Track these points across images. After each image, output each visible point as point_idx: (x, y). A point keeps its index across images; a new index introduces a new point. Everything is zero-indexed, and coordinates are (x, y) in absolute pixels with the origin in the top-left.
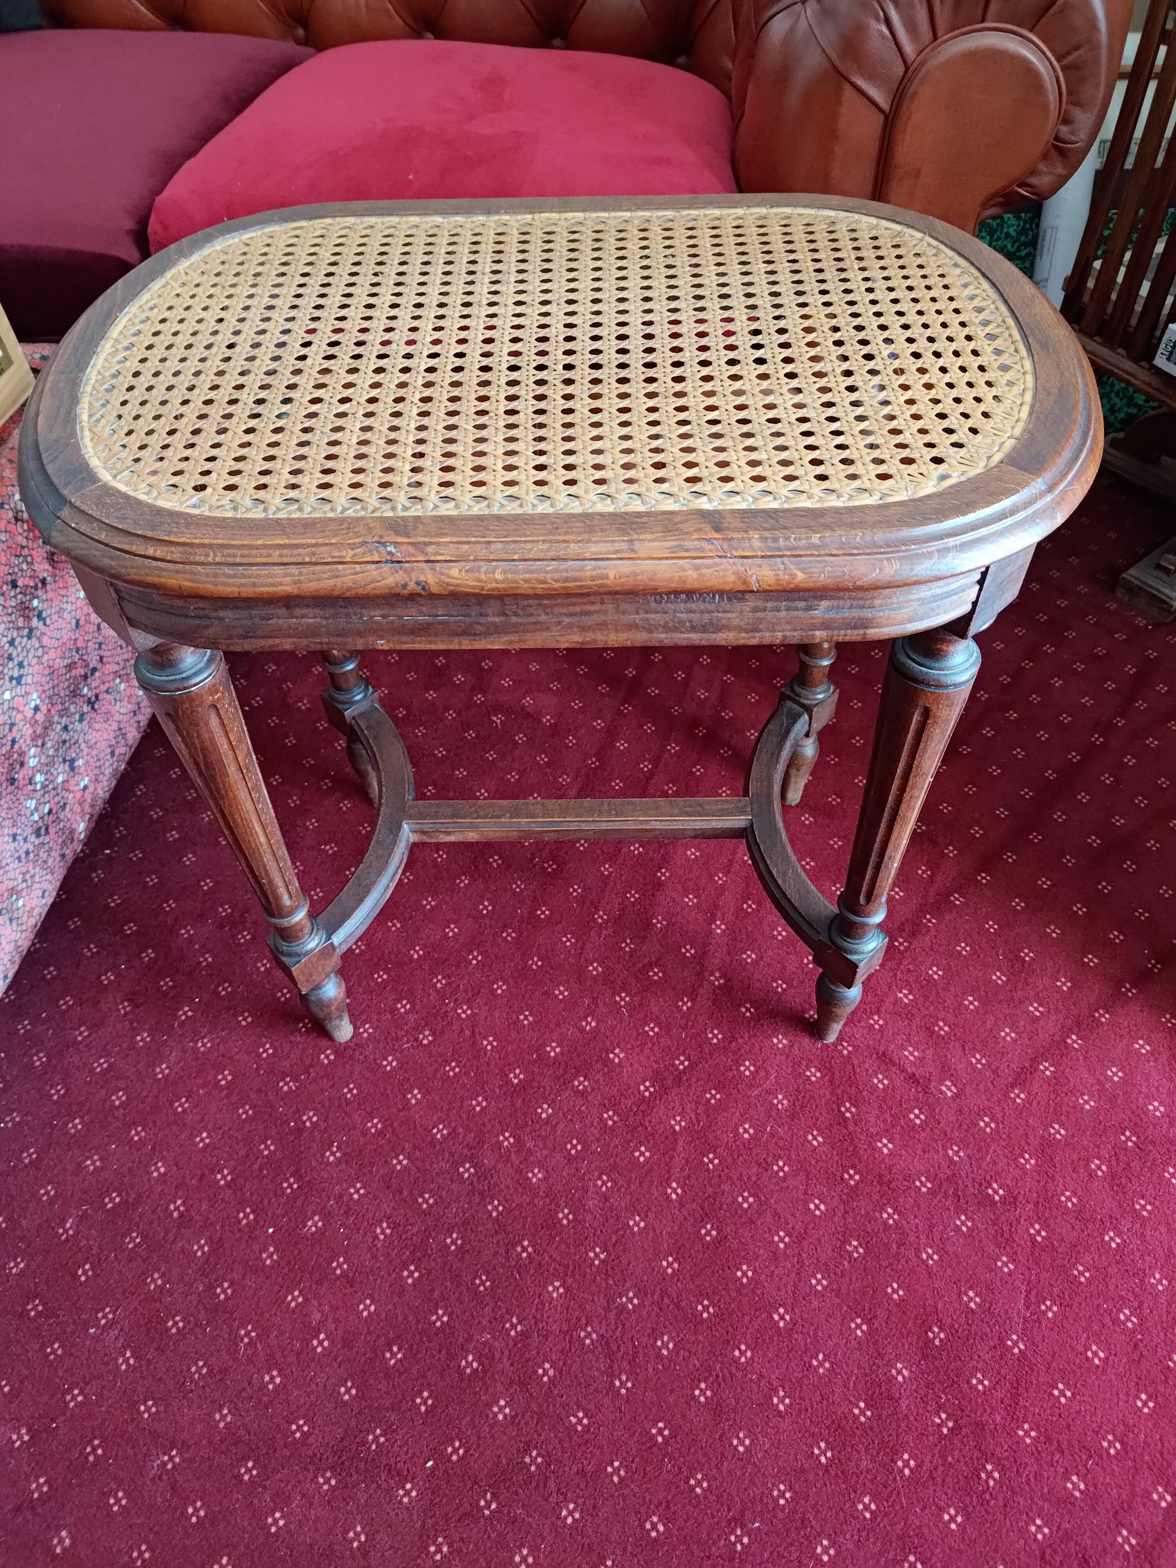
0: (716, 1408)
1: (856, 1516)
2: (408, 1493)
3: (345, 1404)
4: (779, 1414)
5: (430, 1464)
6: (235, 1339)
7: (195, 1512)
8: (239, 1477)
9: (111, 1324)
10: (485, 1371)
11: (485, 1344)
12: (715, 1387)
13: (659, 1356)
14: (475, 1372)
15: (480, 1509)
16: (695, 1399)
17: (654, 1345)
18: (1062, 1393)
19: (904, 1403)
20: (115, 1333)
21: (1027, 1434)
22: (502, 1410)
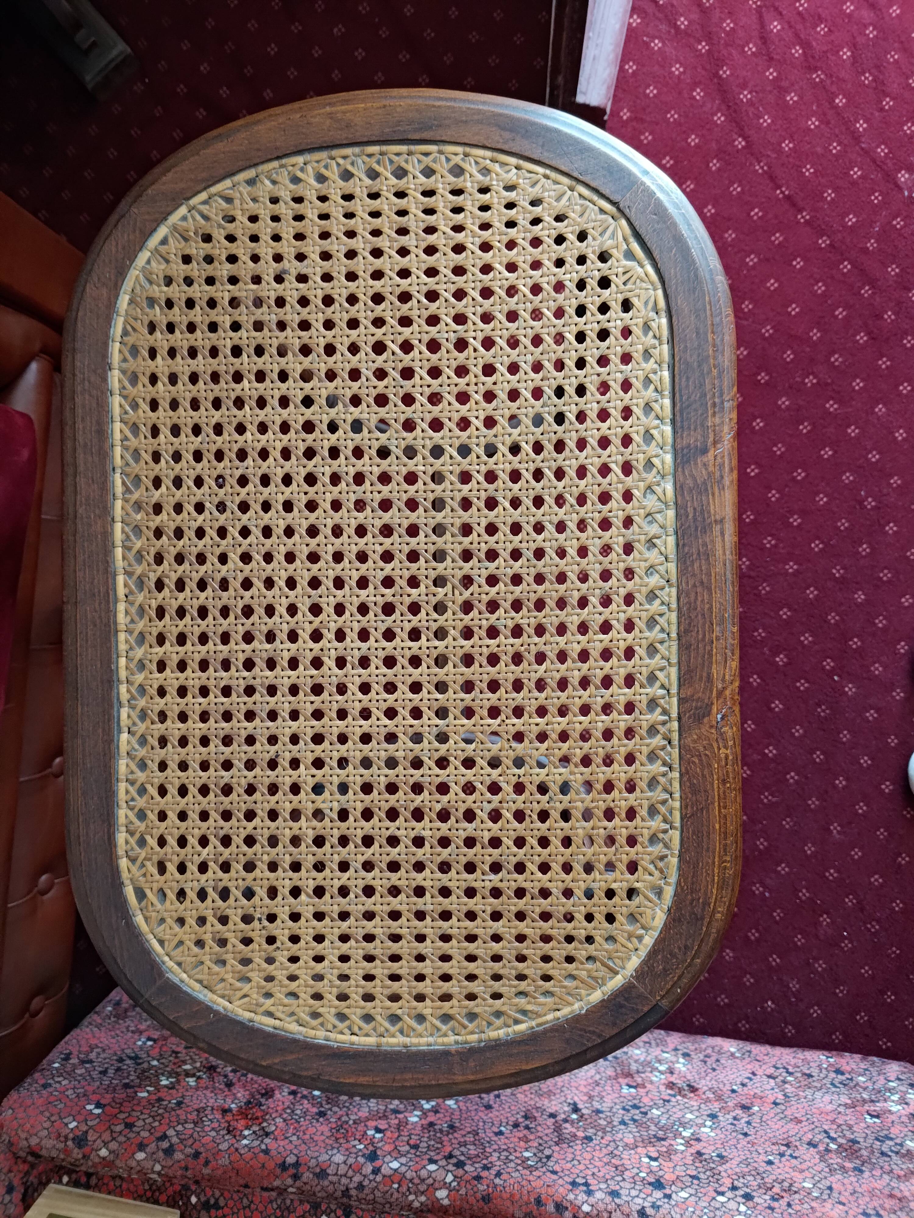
0: (803, 513)
1: (857, 438)
2: (850, 689)
3: (805, 732)
4: (807, 476)
5: (836, 678)
6: (771, 804)
7: (862, 808)
8: (844, 788)
9: (763, 884)
10: (785, 649)
11: (770, 650)
12: (792, 513)
13: (775, 546)
14: (786, 656)
15: (858, 647)
16: (799, 524)
17: (770, 549)
18: (794, 309)
19: (801, 403)
20: (768, 881)
21: (815, 335)
22: (807, 638)
